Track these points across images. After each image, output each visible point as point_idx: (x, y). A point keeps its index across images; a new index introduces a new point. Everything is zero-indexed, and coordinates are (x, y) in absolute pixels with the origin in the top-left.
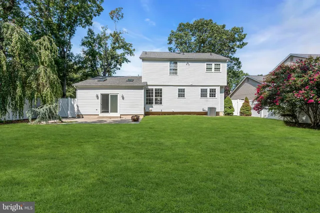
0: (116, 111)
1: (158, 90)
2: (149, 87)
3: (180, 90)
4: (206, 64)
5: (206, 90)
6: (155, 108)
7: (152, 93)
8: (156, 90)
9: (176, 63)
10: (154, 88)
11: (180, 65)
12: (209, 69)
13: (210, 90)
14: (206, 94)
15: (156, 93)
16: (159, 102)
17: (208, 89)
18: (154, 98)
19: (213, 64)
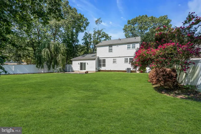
0: (85, 70)
1: (104, 60)
2: (100, 59)
3: (114, 60)
4: (127, 45)
5: (128, 59)
6: (103, 68)
7: (101, 61)
8: (103, 60)
9: (112, 46)
10: (102, 59)
11: (114, 47)
12: (129, 48)
13: (130, 59)
14: (128, 61)
15: (103, 61)
16: (104, 65)
17: (129, 58)
18: (102, 64)
19: (131, 45)
